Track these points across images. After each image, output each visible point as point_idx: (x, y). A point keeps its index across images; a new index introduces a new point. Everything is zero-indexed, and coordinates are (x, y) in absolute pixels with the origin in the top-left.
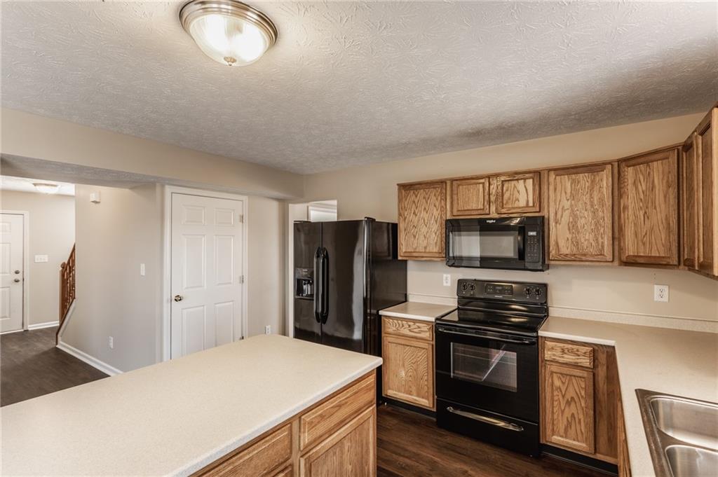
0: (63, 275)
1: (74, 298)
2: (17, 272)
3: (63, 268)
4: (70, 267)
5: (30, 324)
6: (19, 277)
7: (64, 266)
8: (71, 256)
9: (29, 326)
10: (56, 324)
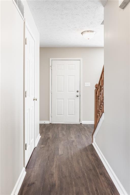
0: (96, 93)
1: (103, 112)
2: (78, 92)
3: (96, 88)
4: (100, 86)
5: (83, 121)
6: (78, 94)
7: (97, 87)
8: (101, 78)
9: (82, 121)
10: (93, 122)
